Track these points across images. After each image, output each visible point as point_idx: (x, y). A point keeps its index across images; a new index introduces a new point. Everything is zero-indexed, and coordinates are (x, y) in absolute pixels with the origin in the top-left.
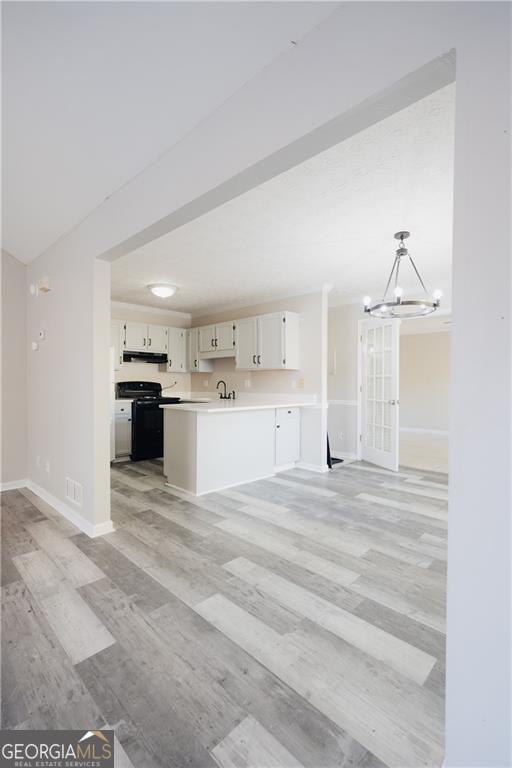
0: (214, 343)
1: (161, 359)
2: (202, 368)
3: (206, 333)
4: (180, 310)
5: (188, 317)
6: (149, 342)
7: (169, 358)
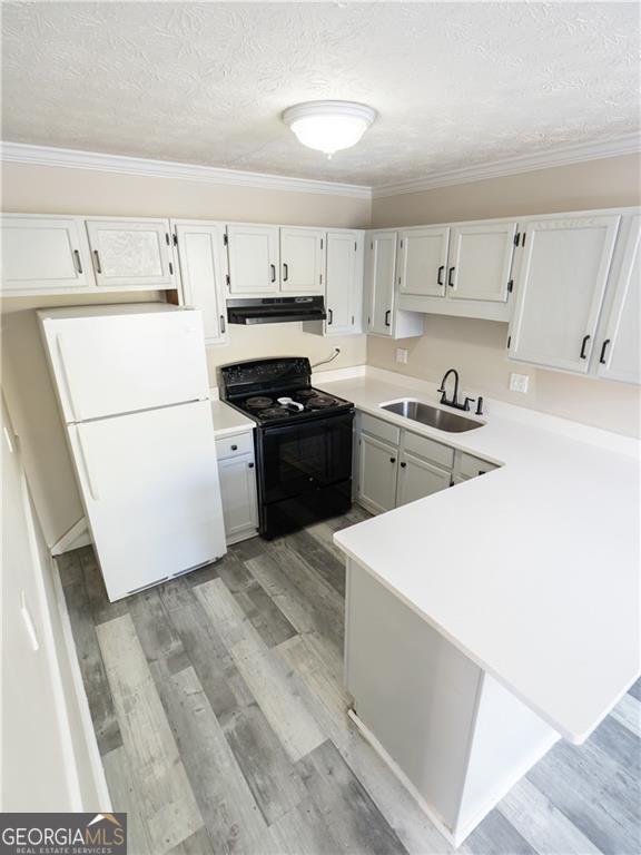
0: (445, 276)
1: (310, 310)
2: (401, 329)
3: (421, 247)
4: (351, 179)
5: (366, 193)
6: (281, 271)
7: (328, 305)
